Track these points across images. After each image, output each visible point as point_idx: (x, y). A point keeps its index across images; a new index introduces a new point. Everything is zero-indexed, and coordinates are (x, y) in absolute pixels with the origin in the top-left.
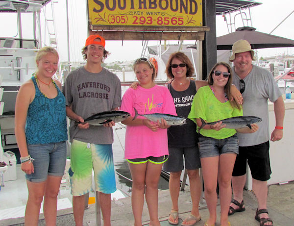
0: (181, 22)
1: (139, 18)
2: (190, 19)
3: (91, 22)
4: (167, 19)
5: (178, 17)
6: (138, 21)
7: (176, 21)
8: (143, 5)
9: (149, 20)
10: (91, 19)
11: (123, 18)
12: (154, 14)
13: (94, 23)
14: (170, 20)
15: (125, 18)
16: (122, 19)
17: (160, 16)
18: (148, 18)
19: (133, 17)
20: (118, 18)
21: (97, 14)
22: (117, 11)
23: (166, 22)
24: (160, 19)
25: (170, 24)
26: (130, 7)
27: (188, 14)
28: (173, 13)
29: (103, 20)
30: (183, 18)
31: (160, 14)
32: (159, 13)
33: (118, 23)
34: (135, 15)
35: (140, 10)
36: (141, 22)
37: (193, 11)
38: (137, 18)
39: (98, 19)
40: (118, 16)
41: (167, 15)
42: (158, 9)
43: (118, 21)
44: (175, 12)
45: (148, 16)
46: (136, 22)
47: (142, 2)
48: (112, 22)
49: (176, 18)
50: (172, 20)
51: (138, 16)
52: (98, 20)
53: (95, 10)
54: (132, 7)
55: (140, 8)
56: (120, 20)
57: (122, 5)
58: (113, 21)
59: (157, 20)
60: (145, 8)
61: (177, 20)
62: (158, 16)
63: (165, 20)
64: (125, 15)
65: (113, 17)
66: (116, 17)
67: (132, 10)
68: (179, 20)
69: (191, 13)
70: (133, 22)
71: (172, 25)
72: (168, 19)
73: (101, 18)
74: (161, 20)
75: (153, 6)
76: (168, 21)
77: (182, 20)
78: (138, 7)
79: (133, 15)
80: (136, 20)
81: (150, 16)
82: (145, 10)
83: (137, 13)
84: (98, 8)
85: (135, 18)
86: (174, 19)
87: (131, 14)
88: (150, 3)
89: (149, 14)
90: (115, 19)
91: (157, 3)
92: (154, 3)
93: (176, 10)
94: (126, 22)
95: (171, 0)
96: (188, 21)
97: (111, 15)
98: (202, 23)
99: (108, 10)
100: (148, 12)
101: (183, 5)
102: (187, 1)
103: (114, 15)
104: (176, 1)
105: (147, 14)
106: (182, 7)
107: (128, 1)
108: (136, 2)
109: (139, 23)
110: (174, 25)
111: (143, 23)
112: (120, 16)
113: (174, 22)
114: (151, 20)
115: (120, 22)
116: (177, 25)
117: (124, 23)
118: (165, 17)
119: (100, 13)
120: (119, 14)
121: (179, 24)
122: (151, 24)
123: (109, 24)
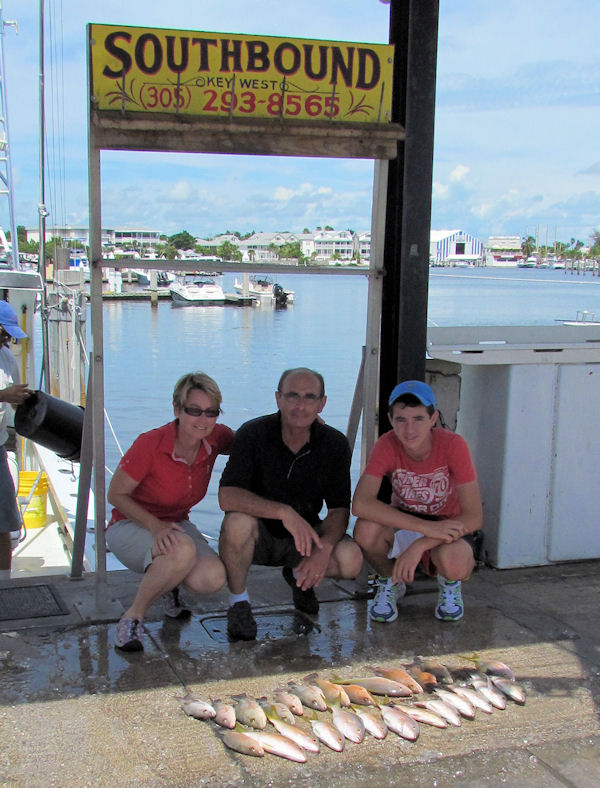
0: (331, 110)
1: (220, 95)
2: (356, 103)
3: (97, 103)
4: (293, 100)
5: (323, 96)
6: (218, 103)
7: (320, 107)
8: (231, 61)
9: (245, 102)
10: (98, 95)
11: (179, 93)
12: (260, 85)
13: (104, 104)
14: (303, 104)
15: (185, 94)
17: (277, 89)
18: (243, 95)
19: (205, 93)
20: (166, 94)
21: (111, 84)
22: (165, 74)
23: (293, 108)
24: (276, 99)
25: (303, 115)
26: (198, 64)
27: (354, 89)
28: (311, 85)
29: (129, 99)
30: (337, 99)
31: (277, 85)
32: (274, 82)
33: (164, 105)
34: (211, 87)
35: (224, 75)
36: (226, 106)
37: (368, 80)
38: (215, 95)
39: (115, 95)
40: (166, 89)
41: (294, 89)
42: (272, 73)
43: (166, 101)
44: (320, 82)
45: (245, 89)
46: (213, 105)
47: (232, 54)
48: (150, 105)
49: (320, 98)
50: (308, 104)
51: (217, 89)
52: (116, 99)
53: (108, 72)
54: (204, 66)
55: (225, 67)
56: (170, 99)
57: (178, 61)
58: (152, 101)
59: (268, 103)
60: (238, 67)
61: (322, 103)
62: (270, 91)
63: (289, 102)
64: (184, 88)
65: (152, 92)
66: (160, 90)
67: (204, 74)
68: (327, 104)
69: (361, 84)
70: (204, 105)
71: (308, 117)
72: (297, 100)
73: (124, 94)
74: (279, 103)
75: (259, 63)
76: (298, 107)
77: (335, 102)
78: (220, 66)
79: (206, 88)
80: (212, 100)
81: (251, 90)
82: (237, 74)
83: (215, 81)
84: (116, 65)
85: (210, 95)
86: (313, 101)
87: (200, 83)
88: (252, 56)
89: (248, 86)
90: (158, 96)
91: (271, 56)
92: (263, 56)
93: (322, 75)
94: (185, 104)
95: (308, 49)
96: (352, 108)
97: (147, 86)
98: (390, 114)
99: (140, 72)
100: (245, 81)
101: (339, 60)
102: (351, 51)
103: (156, 86)
104: (323, 50)
105: (242, 86)
106: (339, 69)
107: (195, 51)
108: (215, 53)
109: (220, 109)
110: (313, 118)
111: (229, 110)
112: (171, 88)
113: (314, 109)
114: (252, 102)
115: (171, 105)
116: (321, 116)
117: (182, 109)
118: (290, 94)
119: (120, 80)
120: (166, 82)
121: (326, 114)
122: (250, 111)
123: (142, 110)
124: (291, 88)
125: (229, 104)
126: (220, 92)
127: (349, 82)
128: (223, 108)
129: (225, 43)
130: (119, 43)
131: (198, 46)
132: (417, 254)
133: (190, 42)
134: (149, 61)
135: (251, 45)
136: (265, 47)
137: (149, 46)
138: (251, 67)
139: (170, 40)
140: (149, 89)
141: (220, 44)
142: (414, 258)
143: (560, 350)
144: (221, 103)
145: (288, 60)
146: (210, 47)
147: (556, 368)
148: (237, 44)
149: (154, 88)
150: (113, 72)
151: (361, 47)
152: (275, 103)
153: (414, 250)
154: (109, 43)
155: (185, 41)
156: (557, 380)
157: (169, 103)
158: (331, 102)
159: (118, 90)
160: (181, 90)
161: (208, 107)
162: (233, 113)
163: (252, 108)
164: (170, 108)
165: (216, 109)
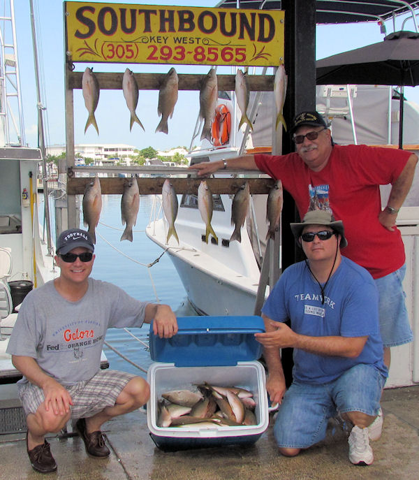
0: (240, 57)
1: (159, 48)
2: (257, 53)
3: (71, 56)
4: (213, 51)
5: (234, 48)
7: (232, 56)
8: (167, 24)
9: (178, 53)
10: (71, 50)
11: (129, 48)
12: (188, 41)
14: (219, 53)
15: (133, 48)
16: (128, 50)
17: (201, 44)
18: (176, 48)
19: (149, 47)
20: (120, 49)
21: (82, 41)
22: (119, 35)
24: (200, 50)
25: (220, 61)
26: (143, 28)
27: (256, 42)
28: (225, 40)
29: (92, 52)
30: (245, 50)
31: (200, 41)
32: (198, 39)
33: (120, 57)
34: (153, 43)
35: (162, 35)
36: (164, 57)
37: (266, 35)
38: (155, 49)
39: (84, 50)
40: (120, 46)
41: (213, 43)
42: (197, 32)
43: (120, 53)
44: (232, 38)
45: (177, 44)
46: (154, 56)
47: (167, 20)
48: (108, 57)
49: (232, 49)
50: (223, 53)
51: (157, 45)
52: (84, 53)
53: (78, 35)
54: (148, 29)
55: (162, 30)
56: (124, 53)
57: (129, 25)
58: (111, 54)
59: (194, 53)
60: (172, 29)
61: (234, 52)
62: (195, 45)
63: (210, 52)
64: (133, 44)
65: (111, 48)
66: (116, 46)
67: (147, 34)
68: (237, 53)
69: (262, 39)
70: (148, 56)
72: (215, 51)
73: (90, 49)
74: (202, 53)
75: (187, 26)
76: (216, 55)
77: (243, 52)
78: (159, 29)
79: (149, 44)
80: (154, 52)
81: (181, 44)
82: (170, 33)
83: (155, 39)
84: (84, 30)
85: (152, 49)
86: (227, 51)
87: (144, 41)
88: (182, 21)
89: (180, 42)
90: (115, 50)
91: (195, 21)
92: (190, 20)
93: (232, 33)
94: (134, 56)
95: (222, 15)
96: (255, 56)
97: (108, 43)
98: (283, 58)
99: (102, 34)
100: (177, 38)
101: (245, 22)
102: (253, 15)
103: (114, 44)
104: (233, 16)
105: (175, 42)
106: (244, 28)
107: (140, 19)
108: (155, 20)
109: (159, 59)
110: (227, 63)
111: (166, 59)
112: (124, 45)
113: (228, 57)
114: (182, 53)
115: (125, 56)
116: (233, 61)
117: (132, 59)
118: (210, 47)
119: (87, 40)
120: (121, 41)
121: (237, 60)
122: (181, 59)
123: (103, 60)
124: (211, 42)
125: (167, 55)
126: (159, 46)
127: (252, 38)
128: (162, 58)
129: (162, 12)
130: (86, 14)
131: (143, 15)
133: (137, 12)
134: (108, 26)
135: (181, 13)
136: (191, 15)
137: (108, 17)
138: (182, 29)
139: (123, 11)
140: (108, 46)
141: (158, 13)
143: (415, 225)
144: (161, 55)
145: (208, 23)
146: (152, 16)
147: (412, 238)
149: (112, 45)
150: (81, 35)
151: (260, 13)
152: (199, 54)
154: (79, 14)
155: (133, 12)
156: (414, 248)
157: (123, 55)
158: (240, 52)
159: (87, 47)
160: (131, 46)
161: (151, 57)
162: (169, 61)
163: (183, 57)
164: (124, 59)
165: (156, 58)
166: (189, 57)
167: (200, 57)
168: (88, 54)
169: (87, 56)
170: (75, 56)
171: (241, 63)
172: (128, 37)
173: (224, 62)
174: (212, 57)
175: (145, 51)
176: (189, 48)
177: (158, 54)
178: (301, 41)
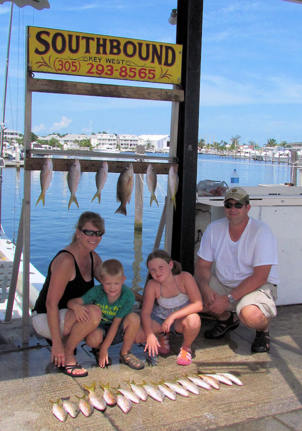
0: (151, 76)
1: (95, 66)
2: (163, 73)
3: (31, 67)
4: (133, 70)
5: (148, 69)
7: (146, 75)
8: (101, 49)
9: (108, 70)
10: (32, 63)
11: (74, 64)
12: (116, 62)
14: (137, 72)
15: (77, 64)
16: (73, 66)
17: (124, 65)
18: (107, 66)
19: (88, 64)
20: (67, 64)
21: (40, 56)
22: (67, 54)
24: (124, 69)
25: (137, 78)
26: (85, 50)
27: (163, 66)
28: (142, 63)
29: (47, 65)
30: (154, 71)
32: (123, 61)
33: (67, 70)
34: (91, 62)
35: (98, 56)
37: (170, 62)
38: (93, 66)
39: (41, 64)
40: (67, 62)
42: (122, 56)
43: (67, 67)
44: (146, 62)
45: (108, 64)
46: (92, 71)
47: (101, 45)
48: (59, 69)
49: (146, 70)
50: (140, 72)
51: (94, 63)
52: (41, 66)
53: (37, 51)
54: (88, 51)
55: (98, 52)
56: (70, 67)
57: (74, 47)
58: (60, 67)
59: (120, 71)
60: (105, 52)
61: (147, 72)
62: (121, 65)
64: (77, 61)
65: (60, 63)
66: (64, 62)
67: (87, 55)
68: (149, 73)
69: (166, 64)
70: (87, 70)
73: (46, 63)
74: (125, 71)
75: (115, 51)
76: (135, 73)
77: (153, 72)
78: (96, 51)
79: (88, 62)
80: (91, 69)
81: (111, 64)
82: (105, 55)
83: (93, 59)
84: (42, 48)
85: (90, 66)
86: (143, 71)
87: (85, 59)
88: (112, 47)
89: (110, 62)
90: (64, 65)
91: (122, 47)
92: (118, 47)
93: (147, 58)
94: (78, 70)
95: (140, 45)
96: (162, 76)
97: (58, 60)
98: (180, 79)
99: (54, 52)
101: (156, 52)
102: (161, 47)
103: (63, 60)
104: (148, 46)
105: (107, 62)
106: (155, 55)
107: (83, 43)
108: (93, 45)
109: (95, 73)
110: (142, 80)
111: (100, 74)
112: (71, 61)
113: (143, 75)
114: (111, 70)
115: (71, 69)
116: (146, 79)
117: (75, 73)
118: (131, 67)
119: (43, 56)
120: (68, 58)
121: (149, 78)
122: (110, 75)
123: (55, 71)
124: (132, 64)
125: (100, 71)
126: (95, 64)
127: (160, 63)
128: (97, 73)
129: (98, 40)
130: (44, 37)
131: (85, 40)
132: (191, 150)
133: (81, 38)
134: (59, 47)
135: (112, 41)
136: (119, 43)
137: (59, 40)
138: (111, 53)
139: (70, 37)
140: (59, 61)
141: (96, 40)
142: (190, 152)
143: (261, 199)
144: (96, 70)
145: (130, 49)
146: (91, 41)
147: (259, 208)
148: (105, 40)
149: (61, 61)
150: (39, 52)
151: (166, 45)
152: (123, 71)
153: (190, 147)
154: (38, 37)
155: (78, 38)
156: (260, 214)
157: (69, 69)
158: (151, 72)
159: (42, 61)
160: (75, 62)
161: (89, 72)
162: (102, 75)
163: (112, 73)
164: (70, 72)
165: (93, 73)
166: (116, 74)
167: (123, 74)
168: (44, 67)
169: (44, 68)
170: (34, 68)
171: (152, 80)
172: (74, 56)
173: (140, 79)
174: (132, 74)
175: (85, 67)
176: (117, 67)
177: (94, 70)
178: (191, 67)
